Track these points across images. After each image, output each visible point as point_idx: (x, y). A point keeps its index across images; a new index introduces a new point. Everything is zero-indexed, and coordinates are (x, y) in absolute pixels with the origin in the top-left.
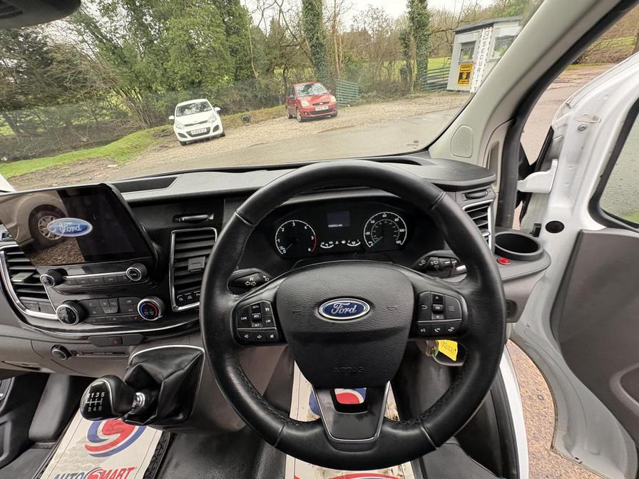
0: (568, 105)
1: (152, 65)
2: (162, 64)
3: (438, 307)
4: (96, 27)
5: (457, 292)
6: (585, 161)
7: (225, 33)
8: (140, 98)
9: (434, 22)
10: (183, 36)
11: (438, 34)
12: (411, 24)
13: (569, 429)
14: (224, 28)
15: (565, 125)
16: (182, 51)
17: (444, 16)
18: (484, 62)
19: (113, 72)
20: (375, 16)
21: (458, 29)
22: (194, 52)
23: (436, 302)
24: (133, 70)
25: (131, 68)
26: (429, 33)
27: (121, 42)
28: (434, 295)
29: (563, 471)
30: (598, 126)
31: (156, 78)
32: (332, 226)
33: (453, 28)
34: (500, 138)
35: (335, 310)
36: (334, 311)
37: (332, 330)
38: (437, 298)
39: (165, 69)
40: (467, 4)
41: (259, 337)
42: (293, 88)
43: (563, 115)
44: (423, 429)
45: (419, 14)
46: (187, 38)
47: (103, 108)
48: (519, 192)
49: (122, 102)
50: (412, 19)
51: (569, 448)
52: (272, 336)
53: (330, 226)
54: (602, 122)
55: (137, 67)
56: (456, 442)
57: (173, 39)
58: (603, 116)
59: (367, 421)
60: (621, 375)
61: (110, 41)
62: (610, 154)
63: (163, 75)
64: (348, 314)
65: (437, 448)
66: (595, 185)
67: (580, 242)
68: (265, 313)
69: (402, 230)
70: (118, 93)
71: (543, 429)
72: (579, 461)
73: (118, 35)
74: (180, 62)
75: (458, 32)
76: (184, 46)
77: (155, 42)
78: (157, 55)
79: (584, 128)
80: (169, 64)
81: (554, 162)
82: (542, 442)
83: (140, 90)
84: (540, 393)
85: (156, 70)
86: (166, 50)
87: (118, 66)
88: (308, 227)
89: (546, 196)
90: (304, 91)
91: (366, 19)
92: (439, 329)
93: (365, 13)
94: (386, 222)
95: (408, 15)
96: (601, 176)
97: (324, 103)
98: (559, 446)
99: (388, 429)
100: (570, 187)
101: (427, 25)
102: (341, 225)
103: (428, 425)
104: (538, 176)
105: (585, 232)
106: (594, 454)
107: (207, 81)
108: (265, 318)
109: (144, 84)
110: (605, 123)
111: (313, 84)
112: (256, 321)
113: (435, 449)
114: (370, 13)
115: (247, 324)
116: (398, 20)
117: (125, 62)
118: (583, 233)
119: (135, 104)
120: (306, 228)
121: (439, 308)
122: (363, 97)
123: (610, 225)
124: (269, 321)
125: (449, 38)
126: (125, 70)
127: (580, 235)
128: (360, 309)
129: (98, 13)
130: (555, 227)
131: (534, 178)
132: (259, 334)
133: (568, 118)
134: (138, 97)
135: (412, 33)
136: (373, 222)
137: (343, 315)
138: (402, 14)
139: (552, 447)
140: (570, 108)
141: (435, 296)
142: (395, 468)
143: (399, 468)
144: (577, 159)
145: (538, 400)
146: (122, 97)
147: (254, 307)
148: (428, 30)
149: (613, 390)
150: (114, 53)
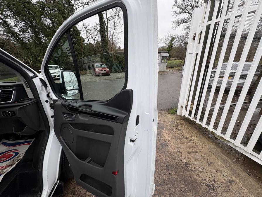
4: (17, 35)
18: (159, 63)
19: (20, 51)
25: (29, 51)
27: (27, 42)
31: (40, 55)
55: (32, 51)
61: (22, 41)
73: (26, 39)
77: (42, 43)
85: (40, 53)
87: (23, 50)
97: (104, 71)
107: (62, 59)
109: (34, 57)
117: (27, 48)
122: (122, 70)
126: (26, 51)
129: (19, 31)
134: (30, 62)
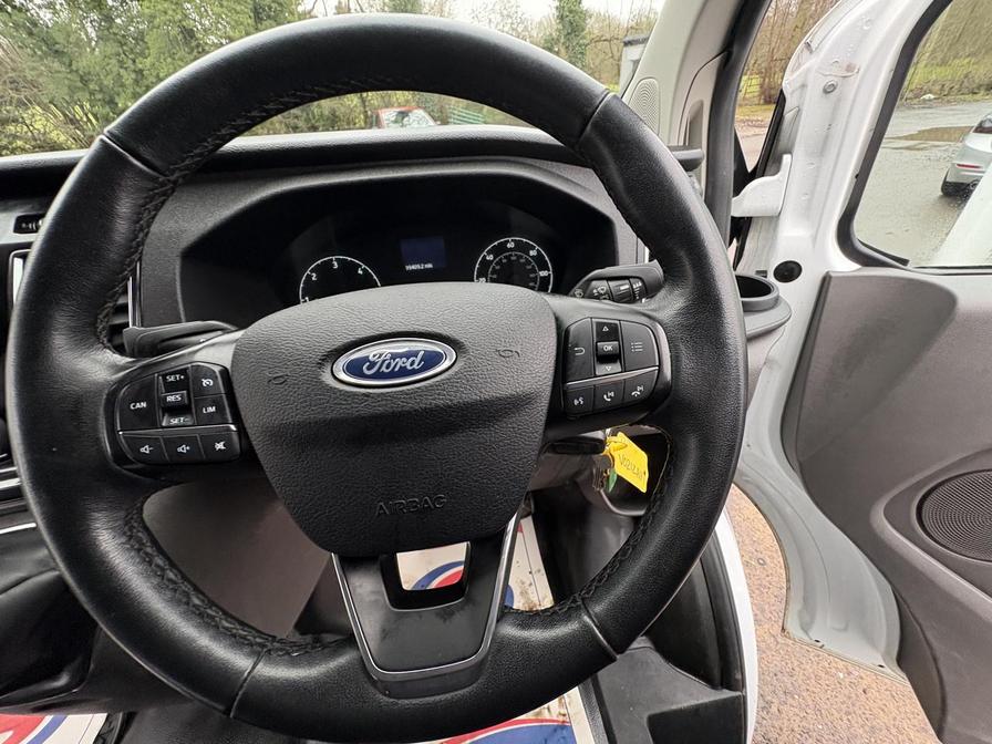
0: (808, 45)
1: (114, 61)
2: (134, 61)
3: (608, 347)
5: (649, 317)
6: (833, 151)
7: (252, 15)
8: (94, 121)
9: (592, 27)
10: (170, 12)
11: (600, 45)
12: (560, 27)
13: (805, 599)
14: (250, 6)
15: (803, 86)
16: (173, 41)
17: (607, 21)
19: (33, 69)
20: (505, 12)
21: (627, 39)
22: (194, 44)
23: (603, 337)
24: (74, 68)
25: (70, 65)
26: (585, 41)
27: (45, 15)
28: (598, 323)
29: (796, 663)
30: (855, 80)
31: (123, 85)
32: (414, 267)
33: (620, 37)
34: (704, 92)
35: (373, 364)
36: (369, 368)
37: (364, 410)
38: (606, 329)
39: (141, 71)
40: (637, 5)
41: (183, 449)
42: (378, 117)
43: (798, 67)
44: (586, 619)
45: (571, 12)
46: (179, 17)
47: (15, 137)
48: (733, 218)
49: (56, 127)
50: (561, 18)
51: (805, 628)
52: (220, 446)
53: (409, 268)
54: (862, 70)
55: (82, 64)
56: (649, 644)
57: (153, 17)
58: (862, 61)
59: (461, 620)
60: (888, 499)
61: (20, 10)
62: (871, 134)
63: (136, 82)
64: (404, 372)
65: (618, 657)
66: (847, 194)
67: (827, 292)
68: (201, 390)
69: (543, 273)
70: (46, 108)
71: (767, 607)
72: (820, 644)
74: (169, 60)
75: (628, 44)
76: (175, 31)
77: (118, 21)
78: (122, 45)
79: (834, 87)
80: (148, 61)
81: (786, 158)
82: (766, 626)
83: (92, 106)
84: (760, 556)
85: (122, 71)
86: (140, 37)
87: (41, 58)
88: (364, 270)
89: (773, 220)
90: (396, 122)
91: (492, 16)
92: (612, 394)
93: (490, 7)
94: (514, 258)
95: (554, 11)
96: (857, 176)
98: (793, 627)
99: (510, 630)
100: (810, 200)
101: (583, 30)
102: (430, 266)
103: (598, 609)
104: (762, 185)
105: (833, 275)
106: (839, 630)
108: (201, 403)
109: (99, 96)
110: (866, 71)
111: (410, 111)
112: (175, 410)
113: (613, 660)
114: (497, 7)
115: (147, 418)
116: (541, 23)
117: (57, 51)
118: (830, 277)
119: (83, 131)
120: (360, 272)
121: (610, 348)
123: (867, 261)
124: (212, 409)
125: (615, 53)
126: (56, 65)
127: (826, 280)
128: (431, 360)
130: (788, 272)
131: (755, 188)
132: (182, 440)
133: (809, 70)
134: (89, 120)
135: (562, 41)
136: (490, 258)
137: (392, 375)
138: (546, 14)
139: (783, 629)
140: (811, 52)
141: (601, 326)
142: (554, 704)
143: (560, 702)
144: (821, 149)
145: (758, 566)
146: (55, 116)
147: (172, 379)
148: (584, 38)
149: (875, 526)
150: (31, 34)
